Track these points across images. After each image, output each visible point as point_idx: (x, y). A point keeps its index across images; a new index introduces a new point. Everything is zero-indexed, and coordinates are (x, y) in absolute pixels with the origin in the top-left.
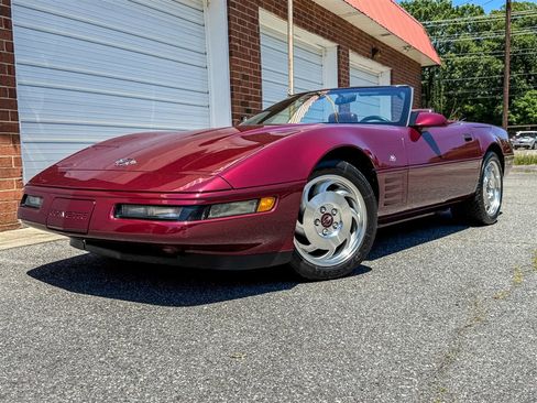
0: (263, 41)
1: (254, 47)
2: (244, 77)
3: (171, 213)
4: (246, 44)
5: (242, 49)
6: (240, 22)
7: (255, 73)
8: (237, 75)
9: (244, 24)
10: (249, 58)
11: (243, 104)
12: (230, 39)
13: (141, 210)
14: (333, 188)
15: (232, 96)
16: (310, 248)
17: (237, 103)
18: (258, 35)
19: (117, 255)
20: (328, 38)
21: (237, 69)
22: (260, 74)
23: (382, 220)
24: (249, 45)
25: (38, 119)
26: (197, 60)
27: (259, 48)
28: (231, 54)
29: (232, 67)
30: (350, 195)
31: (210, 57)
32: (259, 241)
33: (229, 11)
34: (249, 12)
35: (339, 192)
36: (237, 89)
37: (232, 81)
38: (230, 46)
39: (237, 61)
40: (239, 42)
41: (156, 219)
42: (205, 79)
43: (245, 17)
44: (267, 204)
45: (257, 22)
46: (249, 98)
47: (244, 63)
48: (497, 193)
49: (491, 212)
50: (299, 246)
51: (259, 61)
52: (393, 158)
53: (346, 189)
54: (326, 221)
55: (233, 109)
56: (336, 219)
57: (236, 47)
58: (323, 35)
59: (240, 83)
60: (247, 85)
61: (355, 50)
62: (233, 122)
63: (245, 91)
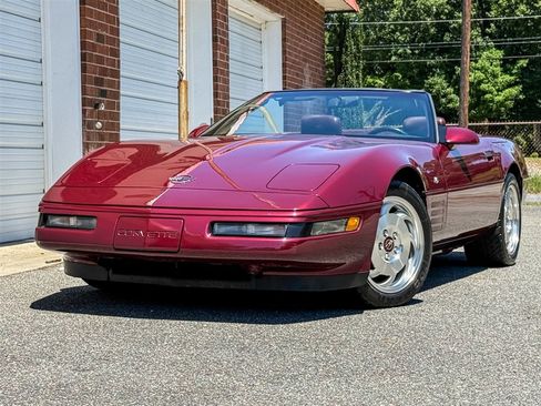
2: (100, 38)
7: (112, 30)
10: (105, 7)
11: (99, 82)
14: (394, 210)
15: (84, 68)
16: (374, 273)
17: (90, 80)
21: (92, 24)
22: (117, 32)
23: (437, 246)
29: (84, 22)
30: (408, 219)
31: (46, 4)
32: (343, 261)
35: (400, 215)
37: (83, 45)
39: (91, 13)
44: (354, 222)
46: (104, 72)
48: (515, 227)
49: (510, 249)
51: (117, 10)
52: (436, 179)
53: (405, 211)
54: (388, 245)
55: (84, 91)
56: (397, 243)
59: (94, 47)
60: (102, 50)
62: (84, 111)
63: (100, 60)
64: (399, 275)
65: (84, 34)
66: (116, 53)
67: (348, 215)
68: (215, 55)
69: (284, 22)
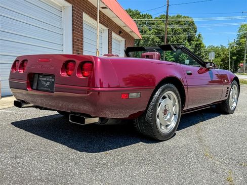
0: (84, 26)
1: (81, 28)
2: (78, 40)
5: (77, 29)
6: (77, 17)
7: (81, 38)
8: (75, 39)
9: (78, 18)
10: (79, 32)
11: (77, 51)
12: (73, 24)
15: (73, 47)
17: (75, 50)
18: (82, 23)
20: (106, 26)
21: (76, 36)
22: (83, 39)
24: (79, 27)
26: (58, 31)
27: (83, 29)
28: (73, 30)
29: (73, 36)
31: (64, 31)
33: (73, 13)
34: (80, 14)
36: (75, 45)
37: (73, 41)
38: (73, 27)
39: (75, 33)
40: (76, 26)
42: (62, 39)
43: (78, 16)
45: (82, 18)
46: (79, 48)
47: (78, 35)
51: (82, 33)
55: (73, 53)
57: (75, 28)
58: (104, 25)
59: (76, 42)
60: (78, 43)
61: (114, 31)
63: (78, 45)
65: (73, 39)
66: (82, 44)
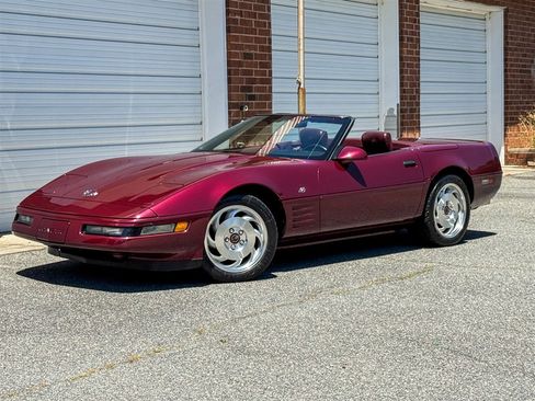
1: (262, 16)
2: (246, 56)
3: (118, 232)
4: (250, 15)
5: (243, 22)
7: (262, 48)
8: (236, 55)
10: (253, 31)
11: (244, 89)
12: (228, 12)
13: (98, 229)
14: (241, 214)
15: (229, 81)
16: (221, 258)
17: (236, 89)
19: (84, 260)
21: (236, 47)
24: (254, 16)
25: (9, 127)
26: (186, 38)
27: (268, 17)
28: (228, 30)
29: (230, 46)
30: (254, 220)
31: (203, 34)
32: (176, 252)
35: (245, 218)
36: (236, 73)
37: (229, 63)
38: (228, 20)
39: (237, 39)
40: (241, 14)
41: (108, 235)
42: (198, 60)
44: (182, 227)
46: (253, 81)
47: (247, 39)
48: (461, 216)
49: (451, 233)
50: (211, 257)
51: (268, 32)
52: (302, 190)
53: (251, 215)
54: (235, 239)
55: (230, 98)
56: (243, 237)
57: (235, 21)
59: (240, 64)
60: (250, 65)
62: (230, 113)
63: (250, 73)
64: (246, 260)
66: (267, 65)
67: (176, 221)
68: (401, 52)
69: (506, 12)
